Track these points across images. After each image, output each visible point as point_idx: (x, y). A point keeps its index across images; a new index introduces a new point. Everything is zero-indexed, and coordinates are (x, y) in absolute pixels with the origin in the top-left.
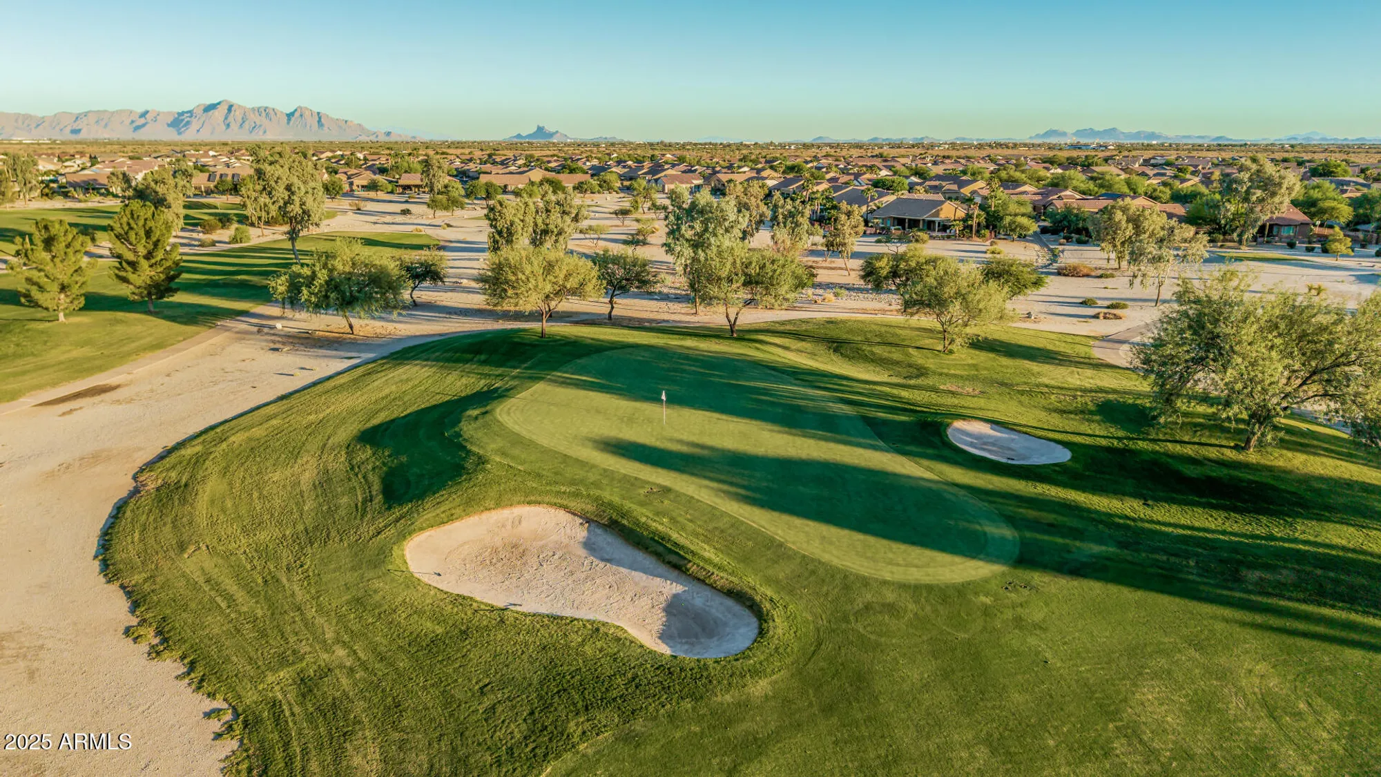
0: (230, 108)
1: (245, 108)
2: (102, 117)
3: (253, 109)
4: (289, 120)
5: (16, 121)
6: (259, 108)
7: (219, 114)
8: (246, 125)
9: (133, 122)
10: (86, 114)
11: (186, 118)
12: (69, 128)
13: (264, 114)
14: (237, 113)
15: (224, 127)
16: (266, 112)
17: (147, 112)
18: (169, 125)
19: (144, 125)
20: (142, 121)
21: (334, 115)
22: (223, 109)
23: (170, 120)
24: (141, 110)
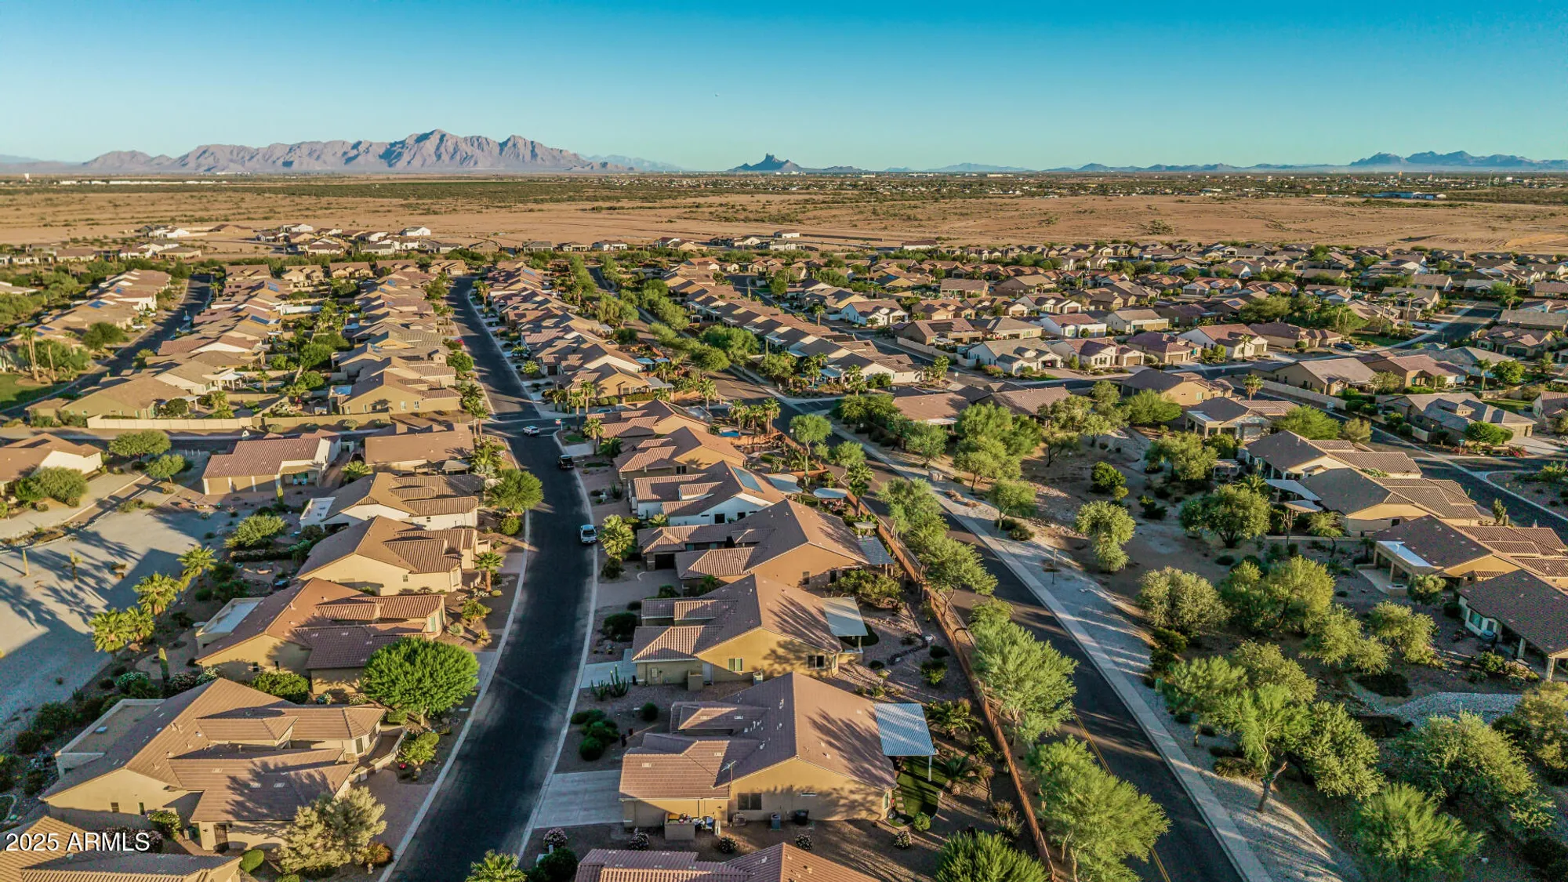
0: (443, 137)
1: (457, 137)
2: (315, 150)
3: (466, 139)
4: (502, 150)
5: (231, 152)
6: (472, 138)
7: (430, 145)
8: (458, 157)
9: (345, 153)
10: (299, 146)
11: (397, 149)
12: (282, 160)
13: (476, 144)
14: (449, 143)
15: (435, 158)
16: (478, 142)
17: (359, 143)
18: (381, 157)
19: (356, 156)
20: (355, 152)
21: (548, 144)
22: (435, 140)
23: (382, 151)
24: (353, 141)
